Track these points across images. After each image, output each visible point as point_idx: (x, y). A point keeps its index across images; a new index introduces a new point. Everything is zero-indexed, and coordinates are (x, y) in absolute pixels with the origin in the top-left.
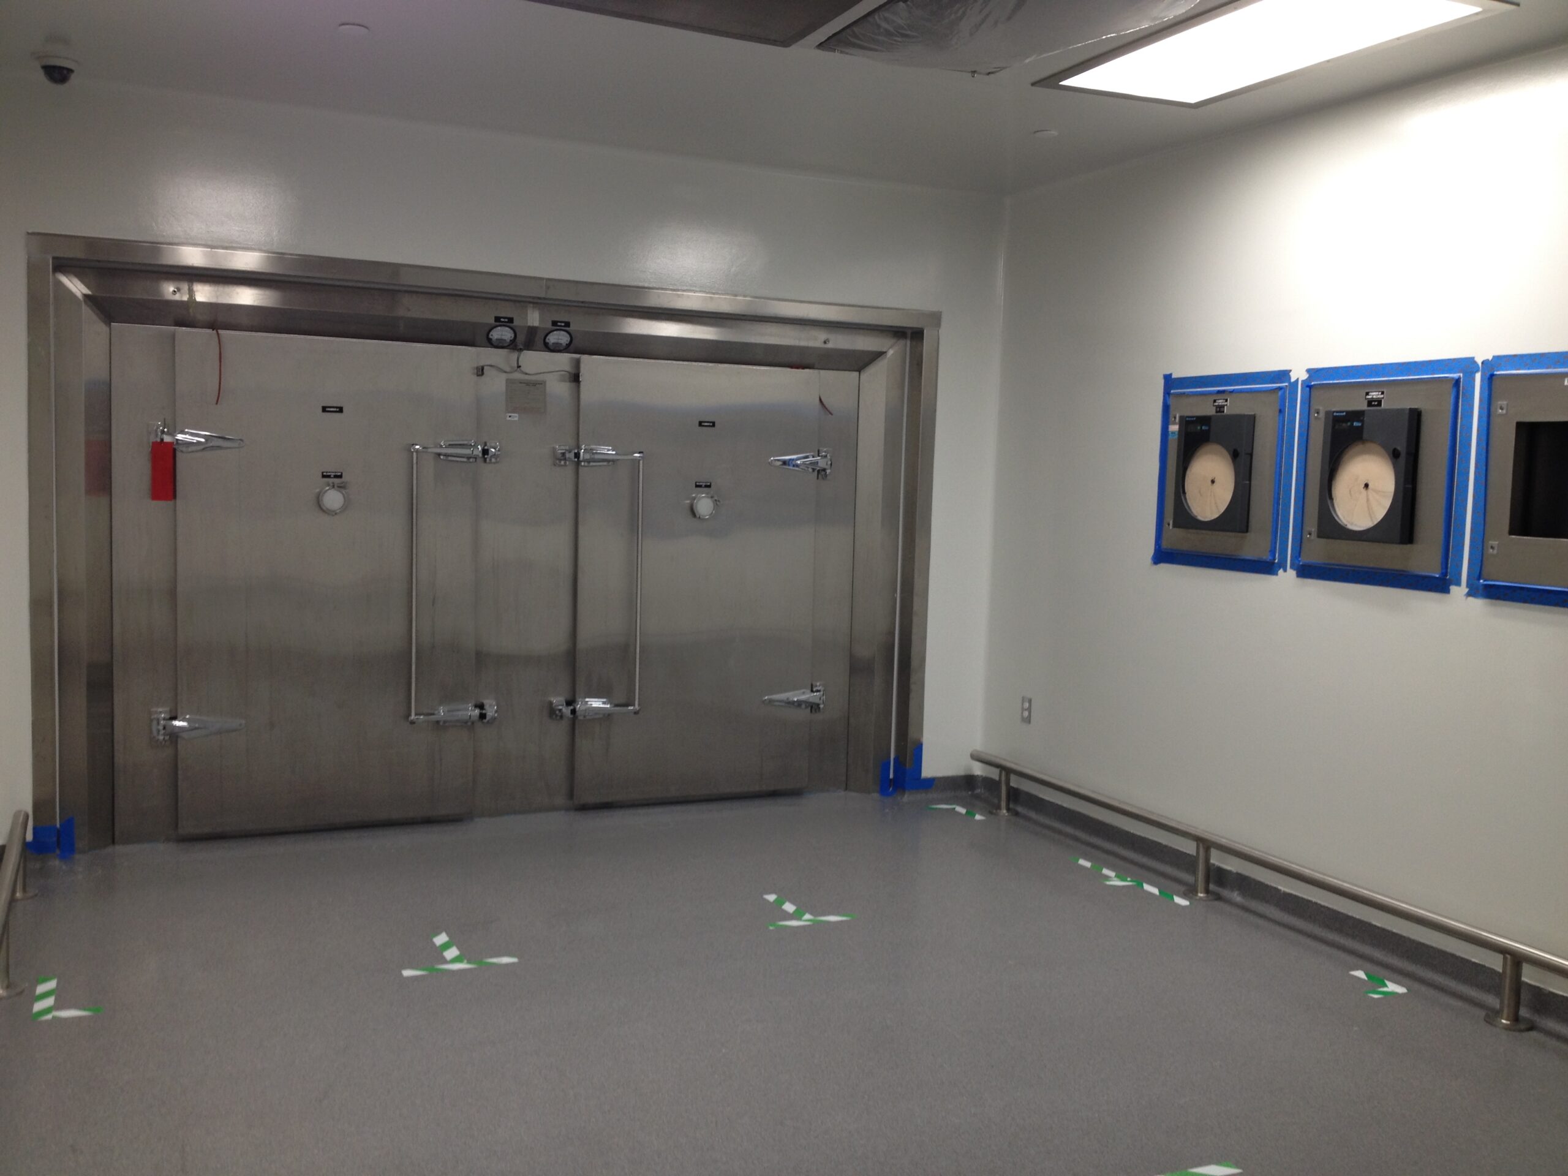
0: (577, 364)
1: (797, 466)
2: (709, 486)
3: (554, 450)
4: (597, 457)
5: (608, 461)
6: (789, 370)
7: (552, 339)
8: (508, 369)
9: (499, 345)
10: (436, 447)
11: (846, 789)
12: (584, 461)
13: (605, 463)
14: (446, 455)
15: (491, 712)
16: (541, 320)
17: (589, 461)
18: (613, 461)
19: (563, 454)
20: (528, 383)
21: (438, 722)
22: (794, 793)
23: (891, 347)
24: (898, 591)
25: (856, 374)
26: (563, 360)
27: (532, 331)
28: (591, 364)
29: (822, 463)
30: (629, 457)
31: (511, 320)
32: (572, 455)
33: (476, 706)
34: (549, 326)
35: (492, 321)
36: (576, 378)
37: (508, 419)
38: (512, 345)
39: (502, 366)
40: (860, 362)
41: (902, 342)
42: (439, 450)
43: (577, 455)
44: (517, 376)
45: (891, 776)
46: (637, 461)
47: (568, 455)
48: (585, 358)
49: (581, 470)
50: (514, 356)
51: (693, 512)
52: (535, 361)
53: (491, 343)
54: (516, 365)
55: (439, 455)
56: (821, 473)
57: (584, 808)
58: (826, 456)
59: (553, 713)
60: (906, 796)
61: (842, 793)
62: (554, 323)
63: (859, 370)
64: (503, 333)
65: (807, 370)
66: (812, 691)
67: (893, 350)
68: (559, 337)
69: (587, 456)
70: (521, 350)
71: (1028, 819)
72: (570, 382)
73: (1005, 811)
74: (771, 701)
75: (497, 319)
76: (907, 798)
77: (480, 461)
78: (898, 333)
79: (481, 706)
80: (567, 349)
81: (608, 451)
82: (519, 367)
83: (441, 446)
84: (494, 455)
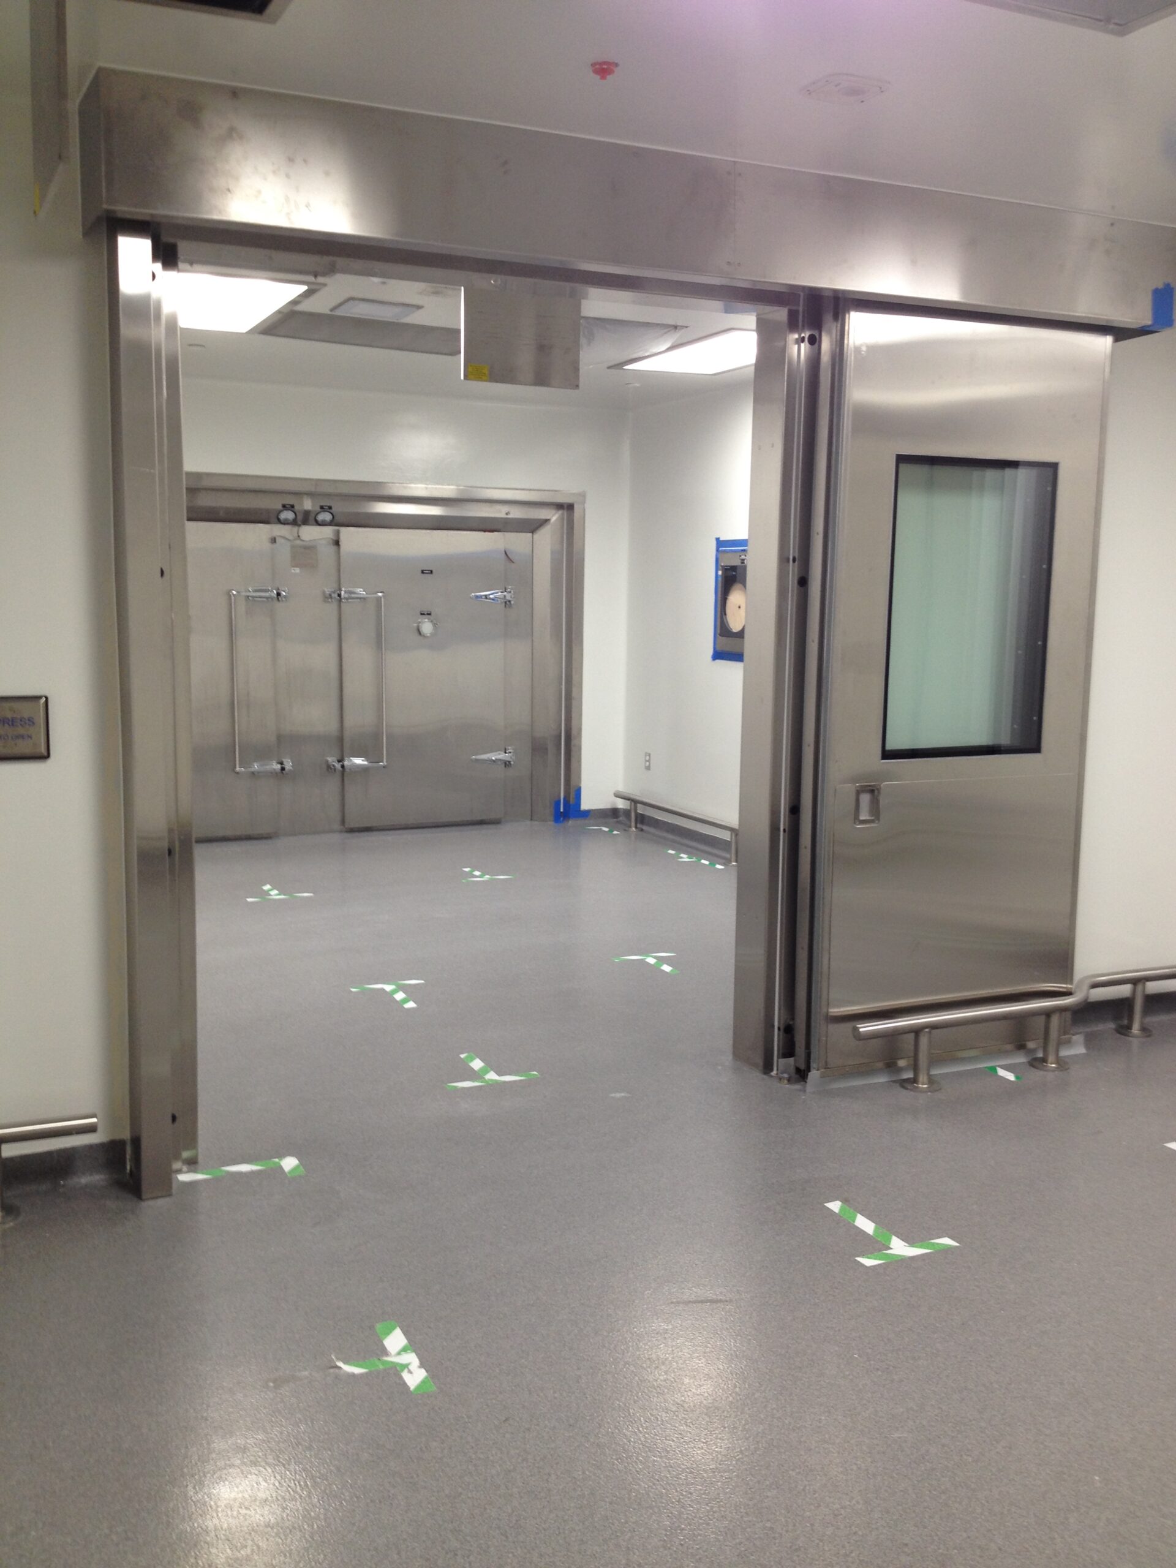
0: (338, 533)
1: (490, 599)
2: (429, 614)
3: (324, 593)
4: (353, 595)
5: (360, 598)
6: (483, 533)
7: (320, 518)
8: (291, 538)
9: (285, 523)
10: (246, 591)
11: (531, 820)
12: (345, 598)
13: (358, 600)
14: (253, 597)
15: (288, 765)
16: (313, 506)
17: (347, 599)
18: (364, 599)
19: (330, 595)
20: (306, 548)
21: (253, 773)
22: (496, 822)
23: (553, 515)
24: (563, 683)
25: (530, 534)
26: (328, 532)
27: (307, 514)
28: (346, 533)
29: (508, 597)
30: (375, 596)
31: (293, 506)
32: (336, 595)
33: (278, 763)
34: (318, 509)
35: (280, 507)
36: (337, 543)
37: (293, 571)
38: (294, 523)
39: (288, 536)
40: (533, 526)
41: (560, 512)
42: (248, 594)
43: (339, 595)
44: (298, 542)
45: (562, 810)
46: (380, 597)
47: (333, 595)
48: (343, 530)
49: (342, 604)
50: (295, 529)
51: (419, 632)
52: (309, 533)
53: (279, 521)
54: (296, 535)
55: (248, 597)
56: (507, 603)
57: (352, 831)
58: (510, 592)
59: (329, 768)
60: (570, 822)
61: (528, 822)
62: (322, 507)
63: (533, 532)
64: (288, 515)
65: (496, 533)
66: (506, 753)
67: (554, 516)
68: (326, 516)
69: (346, 596)
70: (299, 526)
71: (649, 833)
72: (333, 545)
73: (634, 829)
74: (477, 760)
75: (284, 506)
76: (571, 822)
77: (275, 601)
78: (560, 506)
79: (282, 763)
80: (331, 523)
81: (360, 591)
82: (299, 536)
83: (250, 592)
84: (285, 597)
